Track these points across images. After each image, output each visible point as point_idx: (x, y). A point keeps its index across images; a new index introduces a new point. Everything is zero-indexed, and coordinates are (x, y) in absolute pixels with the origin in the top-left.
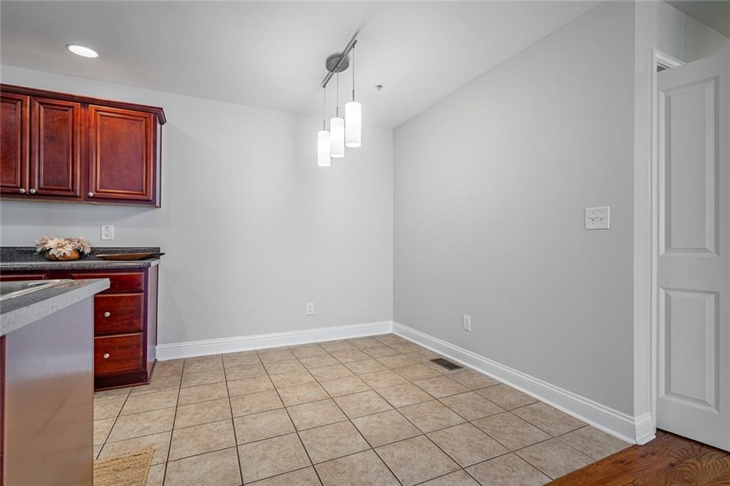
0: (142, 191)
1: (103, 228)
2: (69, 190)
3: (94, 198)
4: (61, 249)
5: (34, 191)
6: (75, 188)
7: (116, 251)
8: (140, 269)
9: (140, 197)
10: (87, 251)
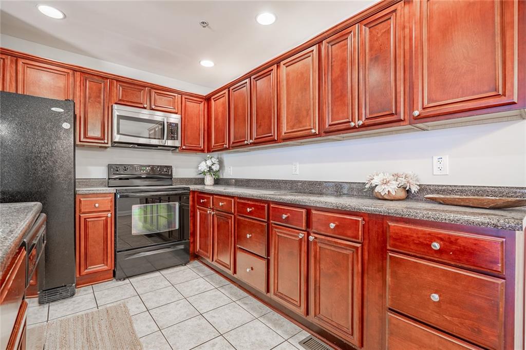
0: (496, 90)
1: (435, 159)
2: (392, 114)
3: (419, 118)
4: (386, 186)
5: (361, 123)
6: (398, 111)
7: (452, 191)
8: (496, 231)
9: (492, 102)
10: (414, 189)
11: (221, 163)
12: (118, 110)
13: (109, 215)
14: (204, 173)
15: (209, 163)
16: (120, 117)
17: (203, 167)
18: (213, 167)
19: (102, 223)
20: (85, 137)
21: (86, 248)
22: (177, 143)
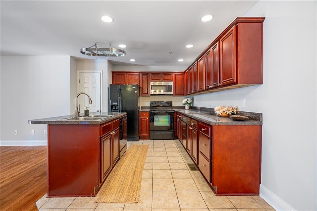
0: (232, 77)
11: (193, 100)
12: (152, 83)
13: (148, 118)
14: (184, 104)
15: (186, 100)
16: (152, 86)
17: (184, 101)
18: (188, 102)
19: (146, 121)
20: (143, 93)
21: (142, 128)
22: (172, 93)
